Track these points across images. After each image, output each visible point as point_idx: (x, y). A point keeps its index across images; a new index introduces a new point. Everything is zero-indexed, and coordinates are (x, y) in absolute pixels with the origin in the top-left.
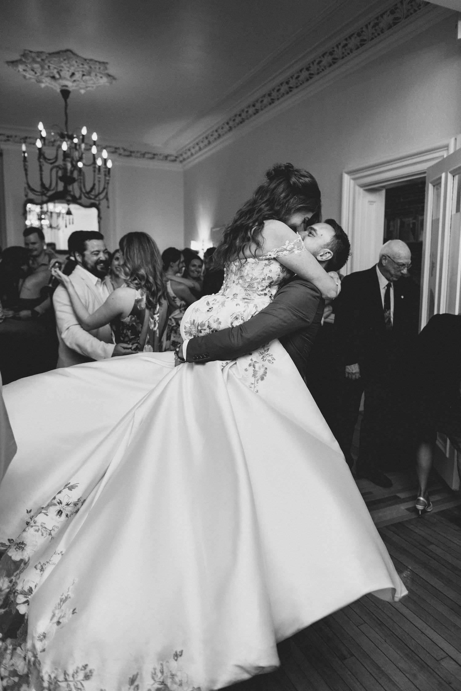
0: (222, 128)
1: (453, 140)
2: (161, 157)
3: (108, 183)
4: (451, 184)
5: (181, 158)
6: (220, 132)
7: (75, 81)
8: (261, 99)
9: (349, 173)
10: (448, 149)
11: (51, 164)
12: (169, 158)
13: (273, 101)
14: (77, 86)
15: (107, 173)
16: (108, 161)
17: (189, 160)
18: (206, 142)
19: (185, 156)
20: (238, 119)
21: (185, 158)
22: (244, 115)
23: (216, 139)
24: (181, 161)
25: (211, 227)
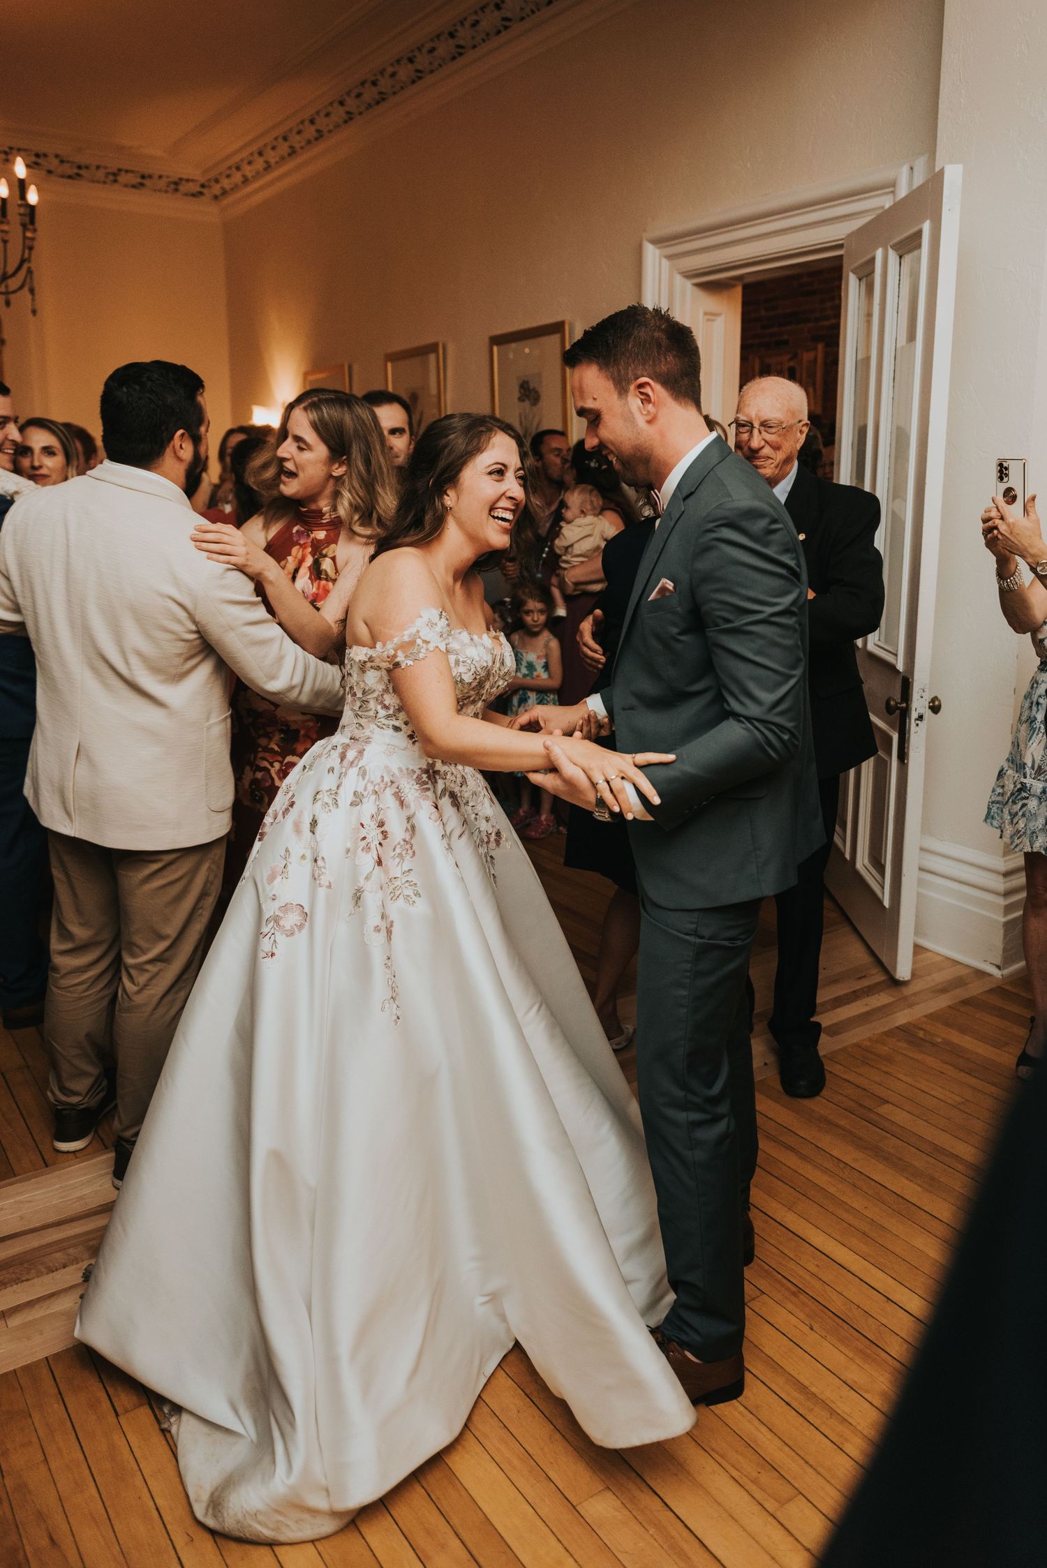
0: (327, 115)
1: (905, 170)
2: (162, 184)
3: (31, 248)
4: (895, 276)
5: (216, 189)
6: (322, 122)
8: (429, 46)
9: (657, 242)
10: (893, 192)
12: (184, 188)
13: (460, 51)
15: (27, 220)
16: (28, 188)
17: (238, 195)
18: (284, 148)
19: (226, 183)
20: (369, 94)
21: (228, 187)
22: (385, 84)
23: (309, 142)
24: (216, 197)
25: (303, 369)
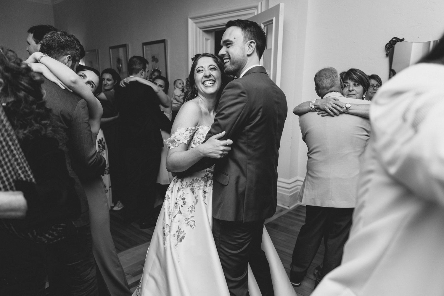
1: (260, 3)
9: (192, 18)
10: (257, 9)
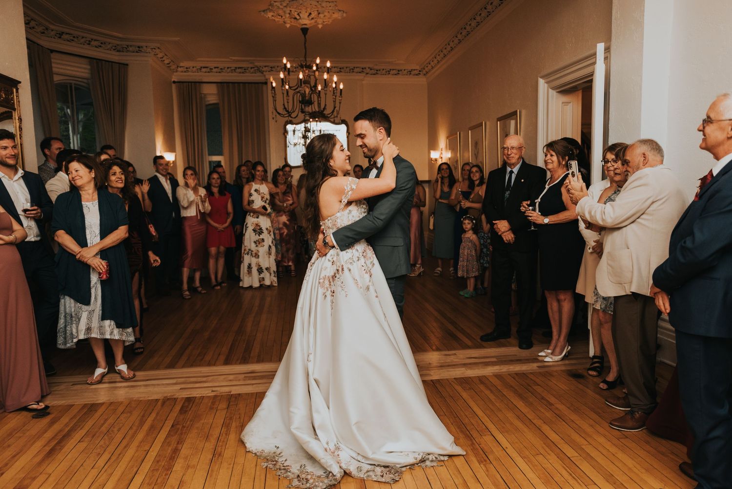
0: (453, 41)
2: (405, 72)
5: (424, 72)
6: (452, 44)
7: (312, 19)
8: (479, 13)
11: (294, 90)
12: (413, 73)
13: (489, 13)
14: (316, 22)
17: (431, 73)
18: (442, 55)
19: (426, 69)
20: (464, 32)
21: (427, 71)
22: (468, 28)
23: (449, 51)
24: (425, 75)
25: (447, 135)
